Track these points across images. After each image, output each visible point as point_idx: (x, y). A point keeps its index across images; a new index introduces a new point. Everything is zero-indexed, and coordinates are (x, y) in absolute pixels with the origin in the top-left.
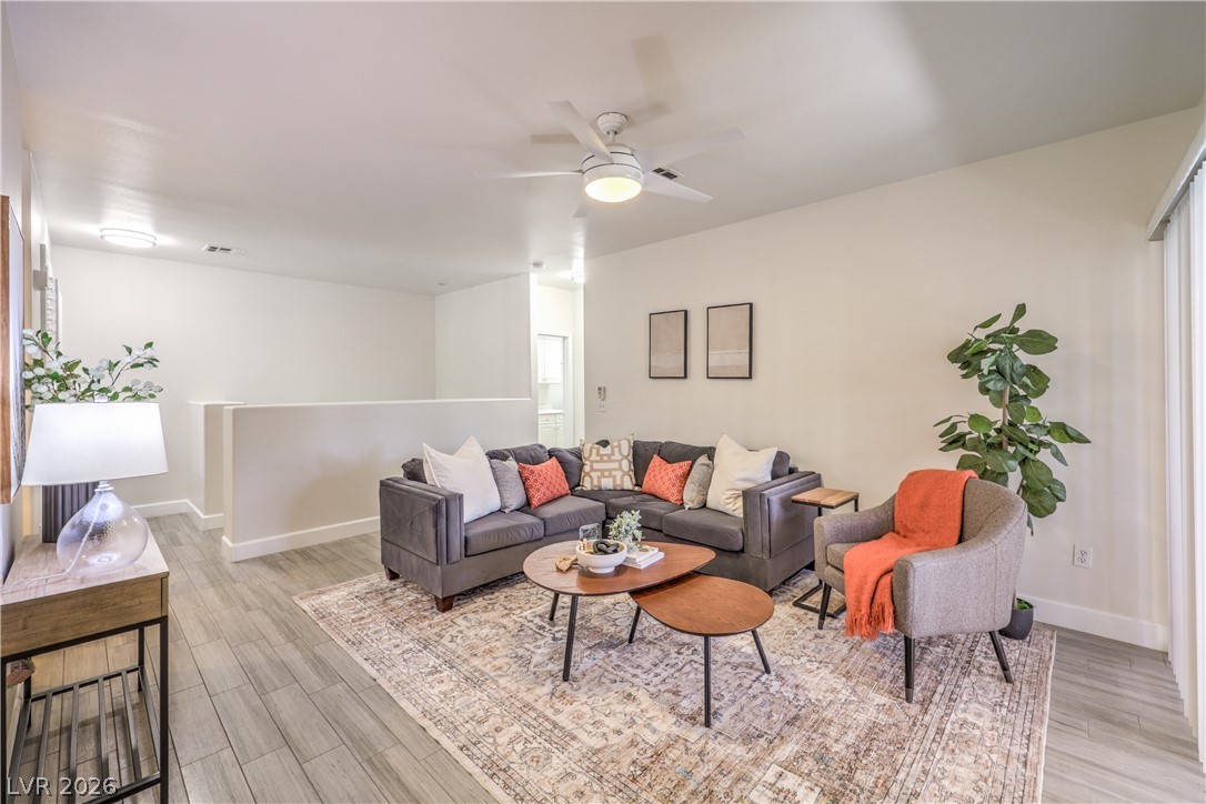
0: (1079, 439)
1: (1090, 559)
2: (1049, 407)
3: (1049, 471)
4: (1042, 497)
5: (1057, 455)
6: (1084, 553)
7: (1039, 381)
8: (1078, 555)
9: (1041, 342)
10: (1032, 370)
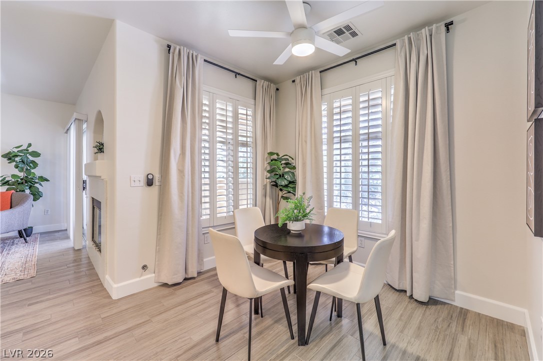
0: (47, 180)
1: (49, 212)
2: (37, 172)
3: (38, 189)
4: (37, 195)
5: (40, 184)
6: (47, 211)
7: (35, 165)
8: (46, 212)
9: (36, 154)
10: (33, 162)
